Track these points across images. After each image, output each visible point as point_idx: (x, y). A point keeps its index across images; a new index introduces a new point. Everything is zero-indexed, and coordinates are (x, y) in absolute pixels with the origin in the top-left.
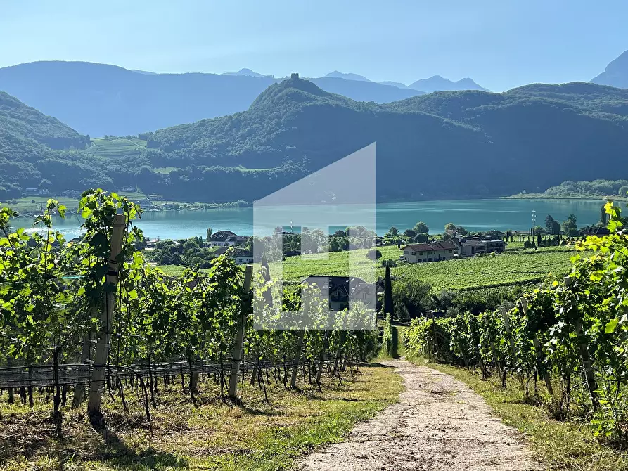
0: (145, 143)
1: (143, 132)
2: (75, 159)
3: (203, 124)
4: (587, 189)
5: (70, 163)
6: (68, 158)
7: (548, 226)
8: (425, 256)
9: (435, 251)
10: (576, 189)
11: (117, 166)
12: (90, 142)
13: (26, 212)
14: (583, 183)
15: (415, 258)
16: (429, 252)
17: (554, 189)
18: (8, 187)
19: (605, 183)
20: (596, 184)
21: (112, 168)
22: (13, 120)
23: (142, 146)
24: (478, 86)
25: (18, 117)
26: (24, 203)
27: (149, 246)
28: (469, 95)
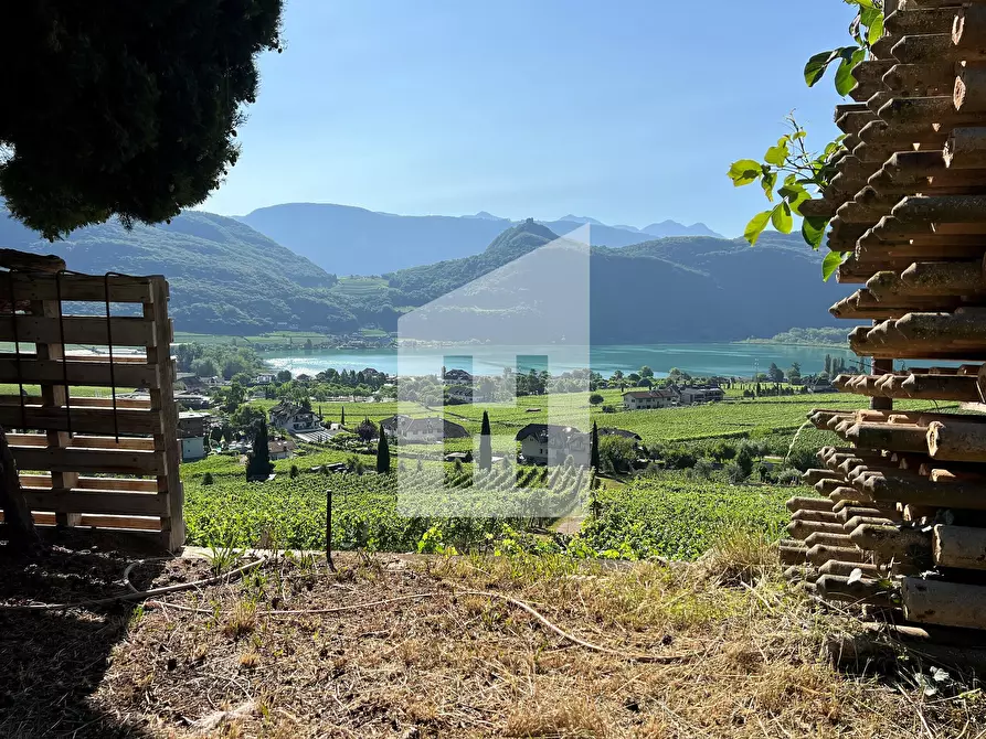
0: (387, 282)
1: (386, 272)
2: (323, 297)
3: (441, 265)
4: (815, 335)
5: (318, 301)
6: (317, 295)
7: (772, 374)
8: (645, 403)
9: (654, 399)
10: (803, 336)
11: (361, 305)
12: (336, 281)
13: (276, 345)
14: (811, 330)
15: (634, 405)
16: (649, 400)
17: (782, 336)
18: (261, 322)
19: (834, 331)
20: (824, 331)
21: (357, 306)
22: (267, 259)
23: (384, 285)
24: (711, 232)
25: (272, 257)
26: (275, 337)
27: (388, 382)
28: (700, 240)
